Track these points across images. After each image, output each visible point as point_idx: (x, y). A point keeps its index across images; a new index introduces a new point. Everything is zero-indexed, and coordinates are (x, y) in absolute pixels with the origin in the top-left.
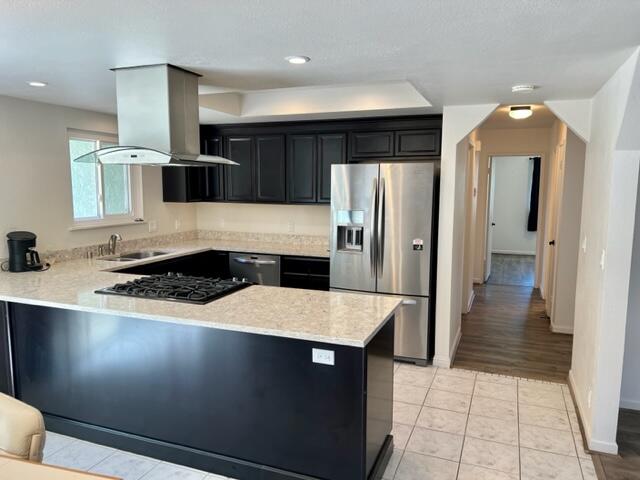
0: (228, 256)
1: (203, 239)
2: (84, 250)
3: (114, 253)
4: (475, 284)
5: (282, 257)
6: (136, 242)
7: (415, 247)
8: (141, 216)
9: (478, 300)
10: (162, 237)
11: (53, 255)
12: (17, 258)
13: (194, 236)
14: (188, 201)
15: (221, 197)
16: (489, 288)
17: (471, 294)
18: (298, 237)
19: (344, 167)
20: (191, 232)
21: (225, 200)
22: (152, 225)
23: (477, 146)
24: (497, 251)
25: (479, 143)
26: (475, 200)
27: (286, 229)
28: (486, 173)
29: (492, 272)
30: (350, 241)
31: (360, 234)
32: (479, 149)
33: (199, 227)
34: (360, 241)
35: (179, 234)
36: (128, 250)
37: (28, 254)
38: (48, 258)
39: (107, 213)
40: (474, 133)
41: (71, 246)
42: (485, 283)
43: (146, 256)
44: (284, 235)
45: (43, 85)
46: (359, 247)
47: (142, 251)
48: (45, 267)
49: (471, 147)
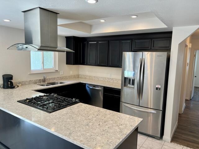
0: (85, 85)
1: (81, 78)
2: (33, 81)
3: (45, 82)
4: (186, 100)
5: (104, 87)
6: (54, 79)
7: (157, 88)
8: (57, 69)
9: (187, 108)
10: (65, 77)
11: (20, 83)
12: (6, 84)
13: (78, 76)
14: (74, 65)
15: (86, 64)
16: (192, 102)
17: (184, 105)
18: (113, 79)
19: (130, 53)
20: (76, 75)
21: (87, 64)
22: (61, 72)
23: (189, 45)
24: (196, 86)
25: (191, 44)
26: (187, 68)
27: (108, 76)
28: (193, 56)
29: (194, 95)
30: (129, 83)
31: (133, 81)
32: (190, 47)
33: (80, 74)
34: (133, 84)
35: (72, 76)
36: (51, 81)
37: (9, 83)
38: (18, 84)
39: (44, 68)
40: (189, 38)
41: (29, 80)
42: (191, 100)
43: (57, 83)
44: (107, 78)
45: (9, 21)
46: (133, 86)
47: (56, 82)
48: (16, 87)
49: (186, 46)
